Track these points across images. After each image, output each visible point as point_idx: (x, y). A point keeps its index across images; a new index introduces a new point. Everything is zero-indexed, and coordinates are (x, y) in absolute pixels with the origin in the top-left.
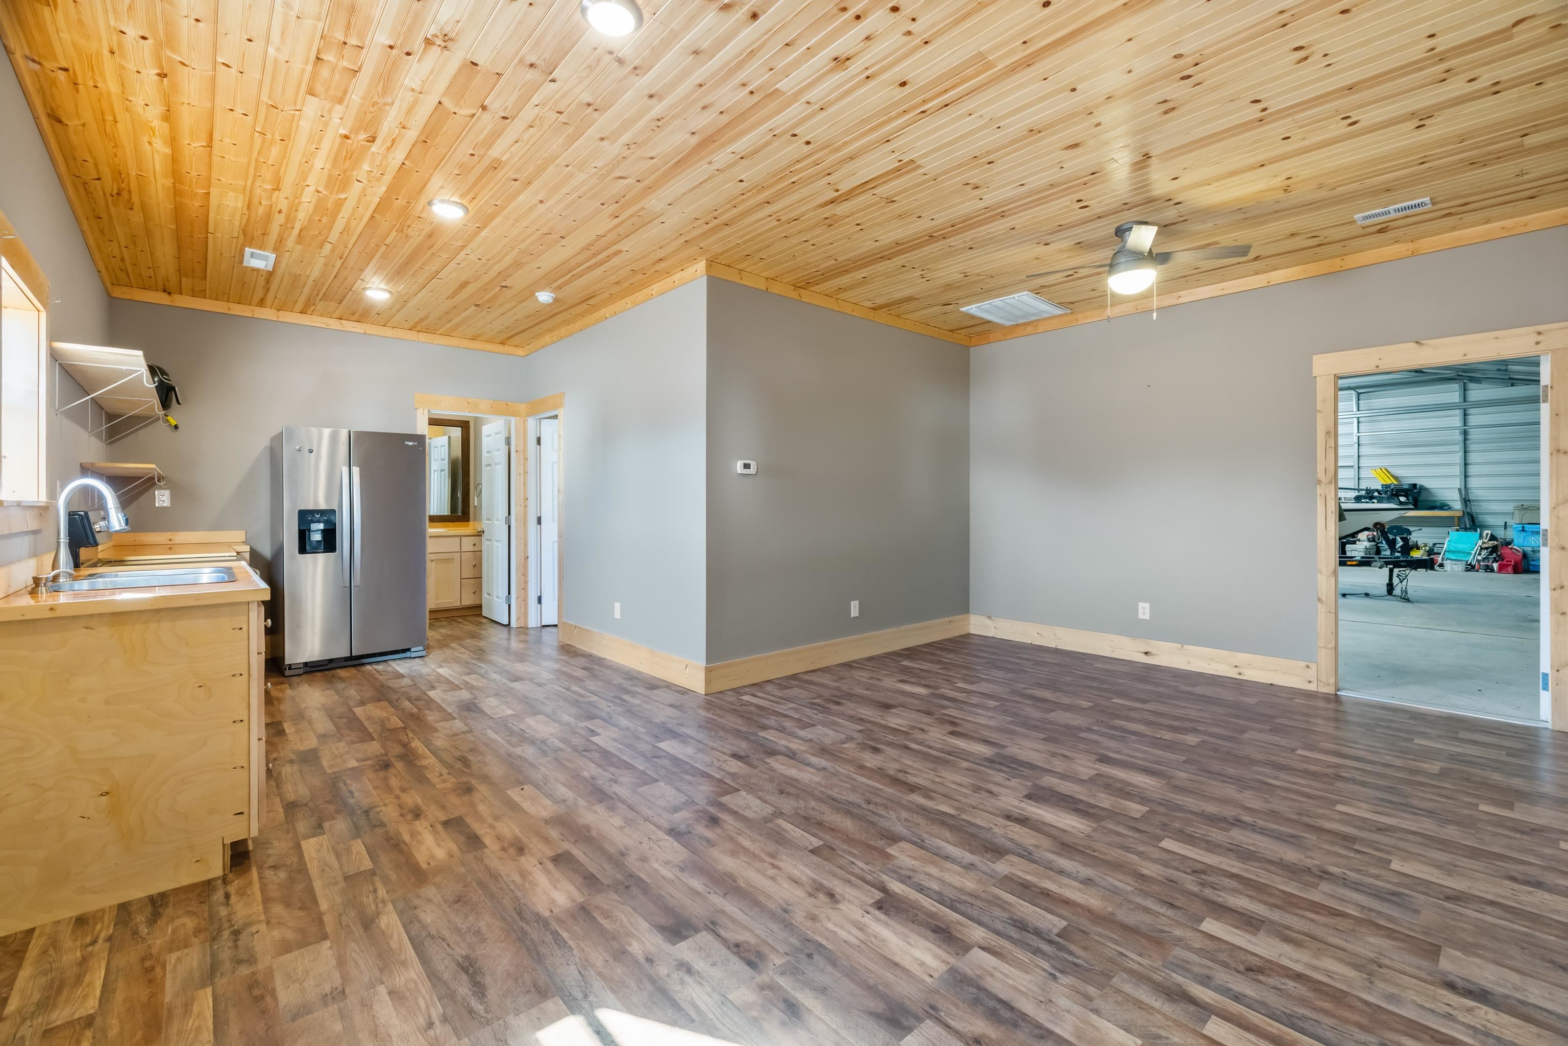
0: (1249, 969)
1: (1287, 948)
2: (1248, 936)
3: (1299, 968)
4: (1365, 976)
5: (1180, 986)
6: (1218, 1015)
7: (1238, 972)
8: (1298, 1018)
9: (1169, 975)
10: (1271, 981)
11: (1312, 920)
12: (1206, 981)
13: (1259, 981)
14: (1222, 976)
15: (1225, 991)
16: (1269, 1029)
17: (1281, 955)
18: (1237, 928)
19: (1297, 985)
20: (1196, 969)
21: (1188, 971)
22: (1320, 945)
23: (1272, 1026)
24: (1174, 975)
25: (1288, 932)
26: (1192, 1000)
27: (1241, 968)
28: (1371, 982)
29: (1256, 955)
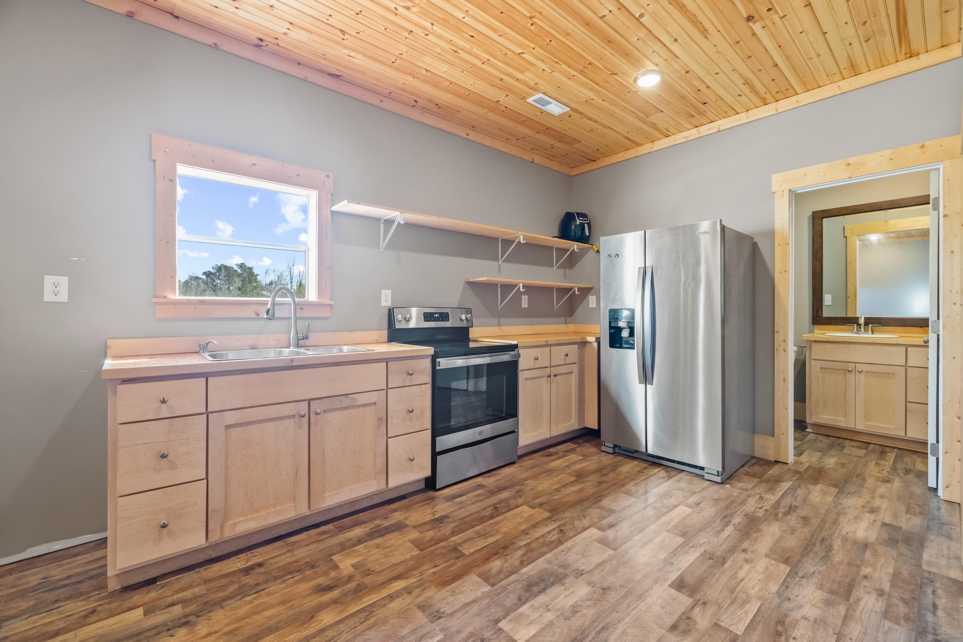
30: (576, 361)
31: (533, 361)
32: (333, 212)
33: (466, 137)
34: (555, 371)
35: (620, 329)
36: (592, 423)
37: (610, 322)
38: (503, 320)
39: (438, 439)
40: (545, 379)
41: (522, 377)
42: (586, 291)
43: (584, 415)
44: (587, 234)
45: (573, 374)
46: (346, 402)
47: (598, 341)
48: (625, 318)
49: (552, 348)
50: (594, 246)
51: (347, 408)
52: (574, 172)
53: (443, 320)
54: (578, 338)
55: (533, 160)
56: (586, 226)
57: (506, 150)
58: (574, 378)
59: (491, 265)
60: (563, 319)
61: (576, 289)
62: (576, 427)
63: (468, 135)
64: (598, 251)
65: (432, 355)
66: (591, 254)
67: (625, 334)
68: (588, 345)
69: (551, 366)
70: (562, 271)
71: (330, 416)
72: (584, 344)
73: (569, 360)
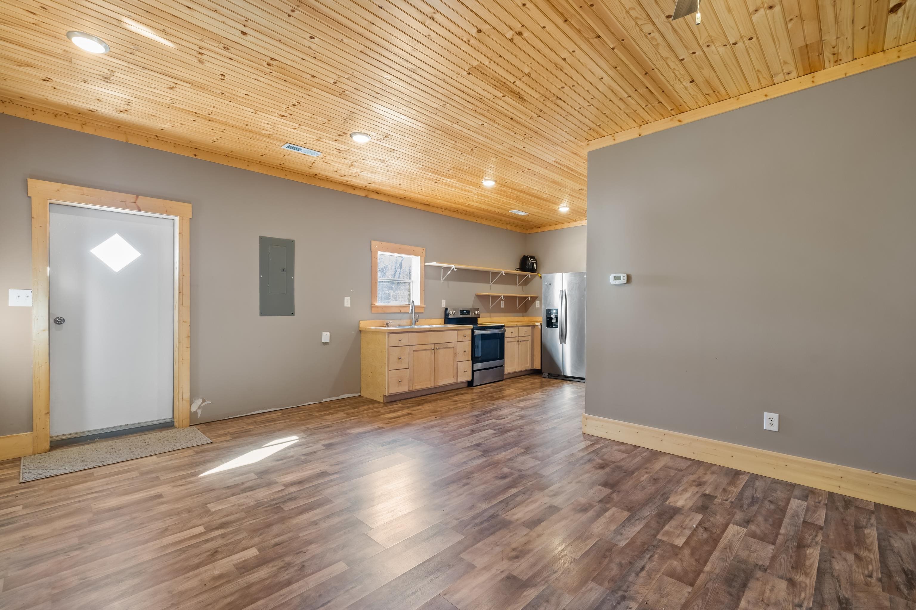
0: (216, 552)
1: (217, 572)
2: (235, 562)
3: (202, 569)
4: (175, 592)
5: (226, 528)
6: (204, 532)
7: (218, 548)
8: (181, 553)
9: (234, 527)
10: (205, 555)
11: (225, 597)
12: (223, 536)
13: (209, 551)
14: (220, 542)
15: (212, 539)
16: (186, 543)
17: (215, 568)
18: (244, 561)
19: (194, 563)
20: (231, 536)
21: (231, 533)
22: (205, 588)
23: (186, 544)
24: (233, 529)
25: (226, 580)
26: (217, 528)
27: (219, 550)
28: (169, 592)
29: (222, 559)
30: (530, 335)
31: (511, 334)
32: (425, 265)
33: (476, 222)
34: (520, 339)
35: (552, 319)
36: (538, 366)
37: (547, 315)
38: (492, 314)
39: (474, 364)
40: (516, 343)
41: (506, 340)
42: (534, 299)
43: (534, 362)
44: (535, 268)
45: (529, 341)
46: (445, 346)
47: (541, 325)
48: (554, 313)
49: (519, 328)
50: (539, 274)
51: (444, 348)
52: (528, 232)
53: (467, 314)
54: (531, 324)
55: (507, 228)
56: (535, 264)
57: (494, 225)
58: (529, 343)
59: (486, 286)
60: (521, 314)
61: (529, 297)
62: (530, 368)
63: (477, 221)
64: (541, 277)
65: (472, 329)
66: (537, 279)
67: (554, 321)
68: (536, 327)
69: (519, 337)
70: (521, 287)
71: (440, 351)
72: (534, 326)
73: (527, 334)
